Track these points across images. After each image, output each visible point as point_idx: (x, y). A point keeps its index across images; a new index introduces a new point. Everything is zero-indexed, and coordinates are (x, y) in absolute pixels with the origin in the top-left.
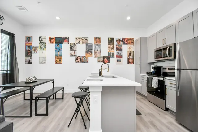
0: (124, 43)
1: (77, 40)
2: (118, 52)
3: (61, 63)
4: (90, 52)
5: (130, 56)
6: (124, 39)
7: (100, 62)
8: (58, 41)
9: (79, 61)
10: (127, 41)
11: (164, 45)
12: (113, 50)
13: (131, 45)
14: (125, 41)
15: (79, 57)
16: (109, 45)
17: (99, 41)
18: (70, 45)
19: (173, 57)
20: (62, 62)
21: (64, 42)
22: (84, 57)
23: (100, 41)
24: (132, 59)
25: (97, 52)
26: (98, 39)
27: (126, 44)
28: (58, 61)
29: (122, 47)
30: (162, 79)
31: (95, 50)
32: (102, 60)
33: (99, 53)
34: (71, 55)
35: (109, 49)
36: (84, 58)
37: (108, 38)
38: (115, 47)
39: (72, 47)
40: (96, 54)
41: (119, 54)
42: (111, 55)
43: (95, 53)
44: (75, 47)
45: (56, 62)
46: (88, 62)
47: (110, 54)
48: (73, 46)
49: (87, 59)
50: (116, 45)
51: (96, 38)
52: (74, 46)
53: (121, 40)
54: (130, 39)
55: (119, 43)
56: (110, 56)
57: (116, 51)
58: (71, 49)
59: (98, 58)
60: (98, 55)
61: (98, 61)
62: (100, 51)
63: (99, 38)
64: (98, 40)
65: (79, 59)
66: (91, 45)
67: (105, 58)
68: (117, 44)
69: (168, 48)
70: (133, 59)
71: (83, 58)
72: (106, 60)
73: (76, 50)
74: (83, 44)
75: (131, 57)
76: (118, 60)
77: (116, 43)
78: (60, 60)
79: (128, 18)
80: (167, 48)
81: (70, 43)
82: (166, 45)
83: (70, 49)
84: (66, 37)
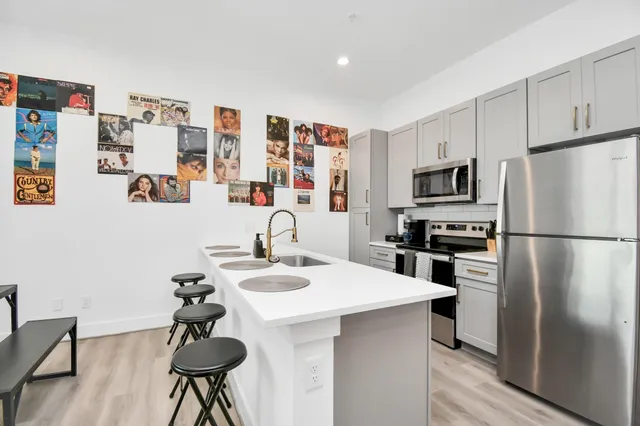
0: (319, 142)
1: (138, 104)
2: (300, 168)
3: (49, 203)
4: (196, 163)
5: (337, 183)
6: (318, 127)
7: (237, 201)
8: (32, 96)
9: (144, 197)
10: (328, 135)
11: (440, 162)
12: (286, 162)
13: (340, 150)
14: (324, 134)
15: (147, 176)
16: (271, 143)
17: (232, 121)
18: (101, 123)
19: (468, 197)
20: (53, 197)
21: (67, 105)
22: (171, 178)
23: (239, 123)
24: (342, 195)
25: (228, 163)
26: (228, 114)
27: (325, 144)
28: (35, 191)
29: (312, 152)
30: (445, 258)
31: (216, 156)
32: (245, 196)
33: (234, 167)
34: (104, 169)
35: (272, 155)
36: (172, 182)
37: (269, 117)
38: (291, 149)
39: (112, 134)
40: (221, 171)
41: (304, 175)
42: (279, 178)
43: (218, 165)
44: (127, 132)
45: (20, 198)
46: (187, 200)
47: (275, 173)
48: (116, 126)
49: (185, 188)
50: (295, 145)
51: (223, 110)
52: (121, 131)
53: (309, 130)
54: (336, 130)
55: (304, 139)
56: (275, 181)
57: (296, 165)
58: (105, 140)
59: (230, 185)
60: (231, 174)
61: (231, 200)
62: (238, 159)
63: (234, 112)
64: (228, 117)
65: (145, 185)
66: (203, 132)
67: (258, 189)
68: (298, 141)
69: (456, 171)
70: (345, 194)
71: (166, 185)
72: (262, 193)
73: (130, 149)
74: (163, 124)
75: (340, 187)
76: (299, 198)
77: (293, 137)
78: (43, 188)
79: (343, 61)
80: (453, 169)
81: (101, 114)
82: (446, 161)
83: (100, 139)
84: (77, 85)
